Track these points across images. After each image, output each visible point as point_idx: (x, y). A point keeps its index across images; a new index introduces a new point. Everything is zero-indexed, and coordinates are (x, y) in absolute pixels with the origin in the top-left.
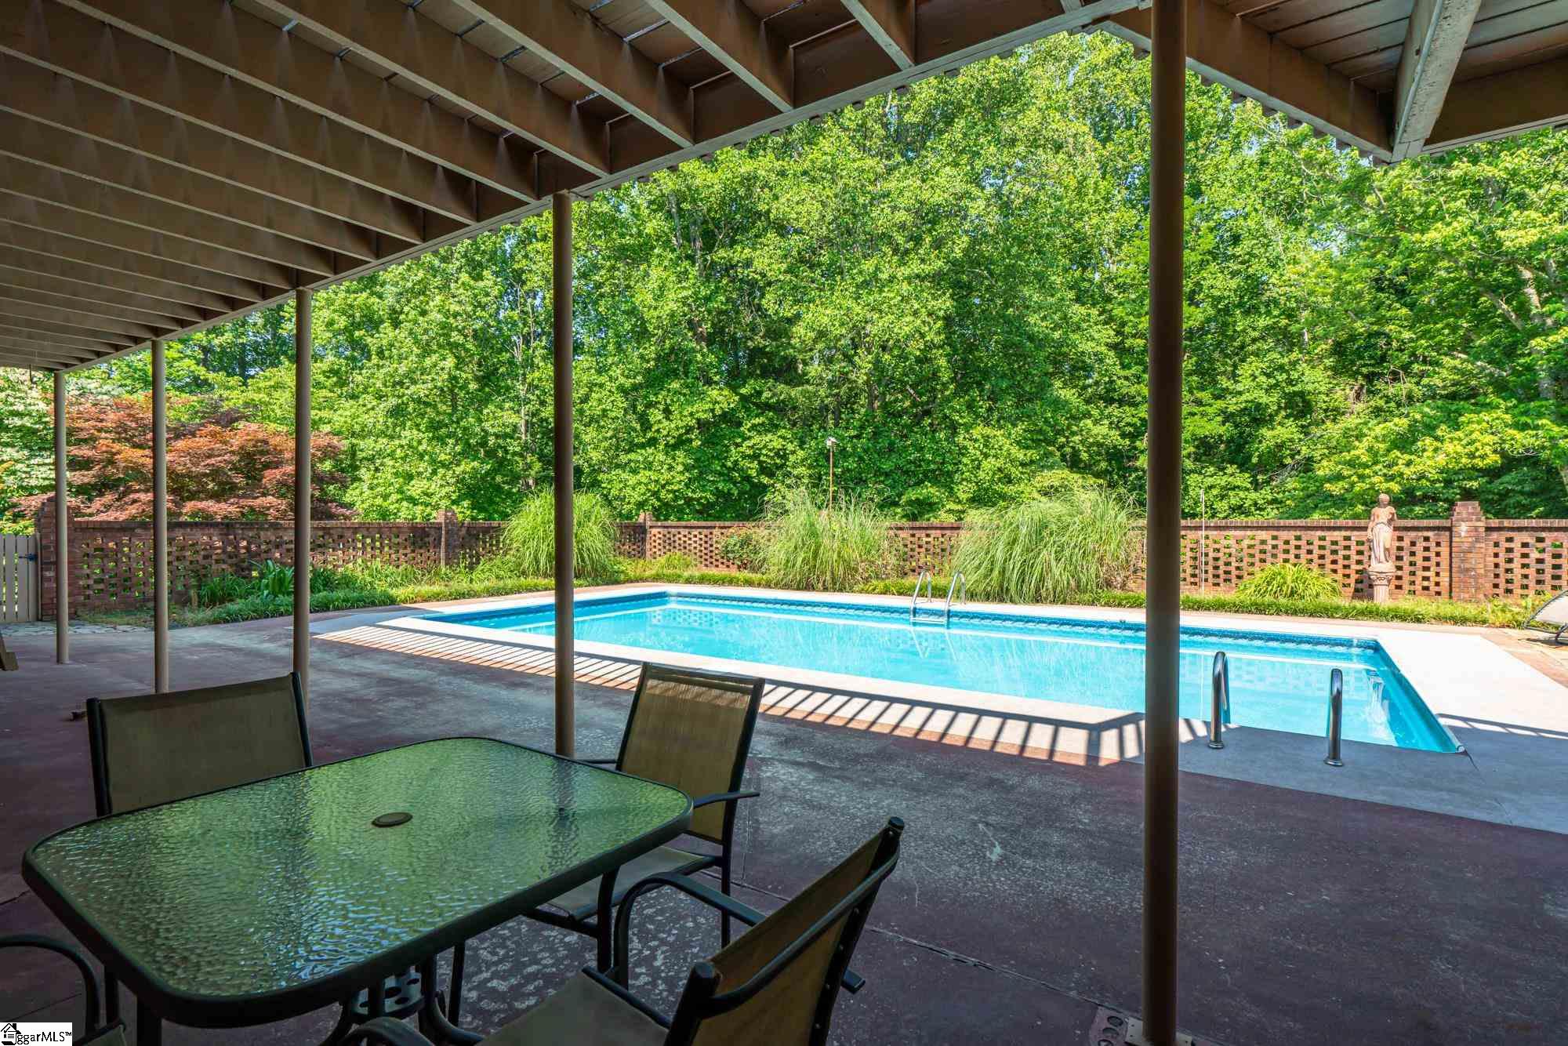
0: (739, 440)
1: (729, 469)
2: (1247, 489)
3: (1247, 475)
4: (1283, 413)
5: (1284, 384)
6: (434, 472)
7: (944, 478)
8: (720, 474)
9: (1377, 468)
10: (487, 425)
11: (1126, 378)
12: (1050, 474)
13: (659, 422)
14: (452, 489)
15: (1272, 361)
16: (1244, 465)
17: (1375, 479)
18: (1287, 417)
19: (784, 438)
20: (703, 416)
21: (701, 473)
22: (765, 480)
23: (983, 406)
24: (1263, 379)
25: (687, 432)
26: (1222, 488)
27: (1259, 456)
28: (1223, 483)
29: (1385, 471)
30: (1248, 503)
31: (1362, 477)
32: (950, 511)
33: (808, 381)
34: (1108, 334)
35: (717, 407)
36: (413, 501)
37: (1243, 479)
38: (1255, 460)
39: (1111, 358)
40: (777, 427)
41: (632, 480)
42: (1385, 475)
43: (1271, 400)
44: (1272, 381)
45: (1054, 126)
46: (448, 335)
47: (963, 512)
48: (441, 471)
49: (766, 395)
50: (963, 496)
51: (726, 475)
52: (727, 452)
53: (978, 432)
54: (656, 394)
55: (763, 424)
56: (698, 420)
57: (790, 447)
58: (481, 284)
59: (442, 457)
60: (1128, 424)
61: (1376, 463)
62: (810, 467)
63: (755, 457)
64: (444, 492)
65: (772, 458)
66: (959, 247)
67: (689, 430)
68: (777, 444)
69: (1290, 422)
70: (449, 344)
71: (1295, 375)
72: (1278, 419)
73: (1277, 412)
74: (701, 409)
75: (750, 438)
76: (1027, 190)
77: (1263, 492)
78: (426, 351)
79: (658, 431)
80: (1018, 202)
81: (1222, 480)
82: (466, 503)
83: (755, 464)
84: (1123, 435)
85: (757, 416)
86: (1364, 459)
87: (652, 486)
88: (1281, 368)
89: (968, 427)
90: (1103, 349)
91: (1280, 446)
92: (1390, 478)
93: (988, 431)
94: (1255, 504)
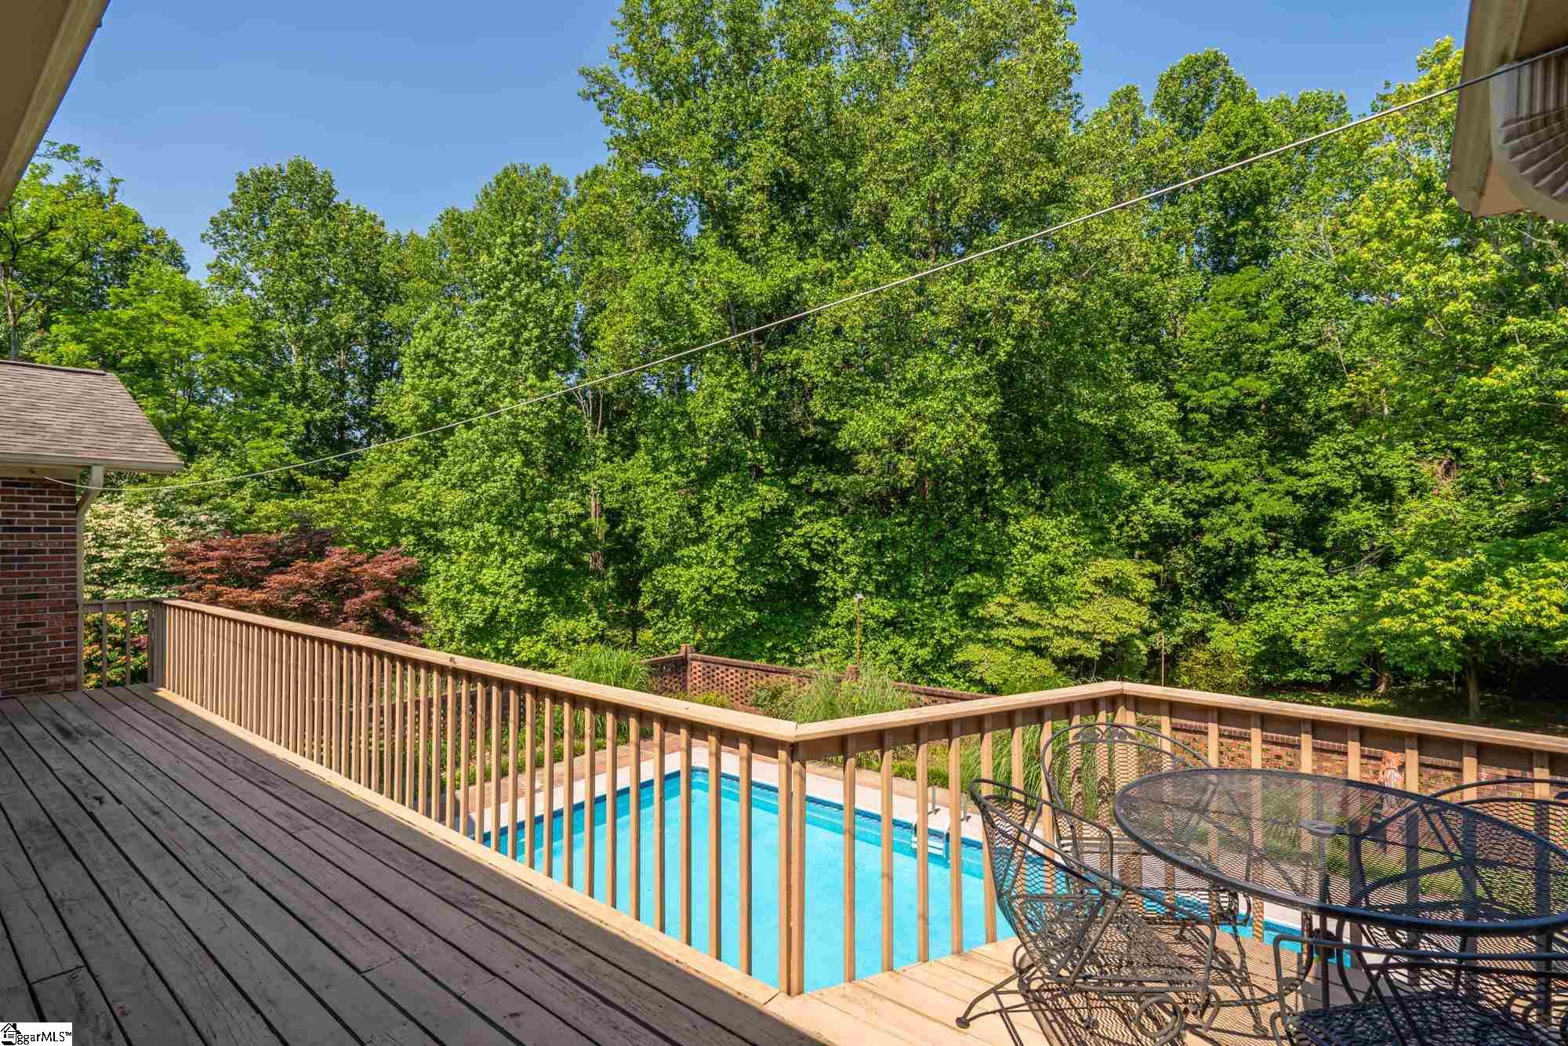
0: (790, 530)
1: (781, 559)
2: (1319, 575)
3: (1320, 560)
4: (1360, 496)
5: (1360, 466)
6: (504, 562)
7: (994, 569)
8: (771, 565)
9: (1440, 608)
10: (551, 517)
11: (1190, 453)
12: (1104, 563)
13: (712, 517)
14: (519, 578)
15: (1345, 443)
16: (1316, 551)
17: (1438, 621)
18: (1365, 500)
19: (835, 526)
20: (752, 515)
21: (752, 566)
22: (817, 567)
23: (1034, 496)
24: (1337, 460)
25: (738, 530)
26: (1292, 574)
27: (1334, 540)
28: (1293, 568)
29: (1447, 613)
30: (1321, 590)
31: (1423, 617)
32: (1000, 604)
33: (858, 471)
34: (1170, 410)
35: (767, 504)
36: (483, 591)
37: (1315, 564)
38: (1329, 544)
39: (1173, 436)
40: (828, 515)
41: (686, 574)
42: (1447, 617)
43: (1347, 484)
44: (1347, 463)
45: (1097, 237)
46: (516, 434)
47: (1013, 605)
48: (510, 561)
49: (816, 485)
50: (1013, 591)
51: (776, 564)
52: (778, 541)
53: (1030, 522)
54: (709, 489)
55: (814, 512)
56: (748, 518)
57: (841, 535)
58: (547, 384)
59: (511, 548)
60: (1192, 501)
61: (1438, 602)
62: (862, 555)
63: (807, 545)
64: (512, 581)
65: (823, 546)
66: (1004, 349)
67: (739, 528)
68: (827, 533)
69: (1367, 505)
70: (517, 442)
71: (1371, 458)
72: (1354, 501)
73: (1352, 496)
74: (750, 508)
75: (801, 526)
76: (1072, 295)
77: (1339, 577)
78: (497, 450)
79: (710, 527)
80: (1062, 308)
81: (1294, 565)
82: (532, 592)
83: (806, 553)
84: (1188, 514)
85: (809, 504)
86: (1424, 599)
87: (705, 582)
88: (1357, 450)
89: (1017, 518)
90: (1165, 427)
91: (1356, 533)
92: (1452, 621)
93: (1038, 522)
94: (1329, 591)
